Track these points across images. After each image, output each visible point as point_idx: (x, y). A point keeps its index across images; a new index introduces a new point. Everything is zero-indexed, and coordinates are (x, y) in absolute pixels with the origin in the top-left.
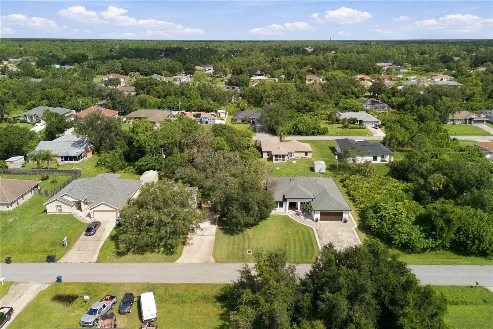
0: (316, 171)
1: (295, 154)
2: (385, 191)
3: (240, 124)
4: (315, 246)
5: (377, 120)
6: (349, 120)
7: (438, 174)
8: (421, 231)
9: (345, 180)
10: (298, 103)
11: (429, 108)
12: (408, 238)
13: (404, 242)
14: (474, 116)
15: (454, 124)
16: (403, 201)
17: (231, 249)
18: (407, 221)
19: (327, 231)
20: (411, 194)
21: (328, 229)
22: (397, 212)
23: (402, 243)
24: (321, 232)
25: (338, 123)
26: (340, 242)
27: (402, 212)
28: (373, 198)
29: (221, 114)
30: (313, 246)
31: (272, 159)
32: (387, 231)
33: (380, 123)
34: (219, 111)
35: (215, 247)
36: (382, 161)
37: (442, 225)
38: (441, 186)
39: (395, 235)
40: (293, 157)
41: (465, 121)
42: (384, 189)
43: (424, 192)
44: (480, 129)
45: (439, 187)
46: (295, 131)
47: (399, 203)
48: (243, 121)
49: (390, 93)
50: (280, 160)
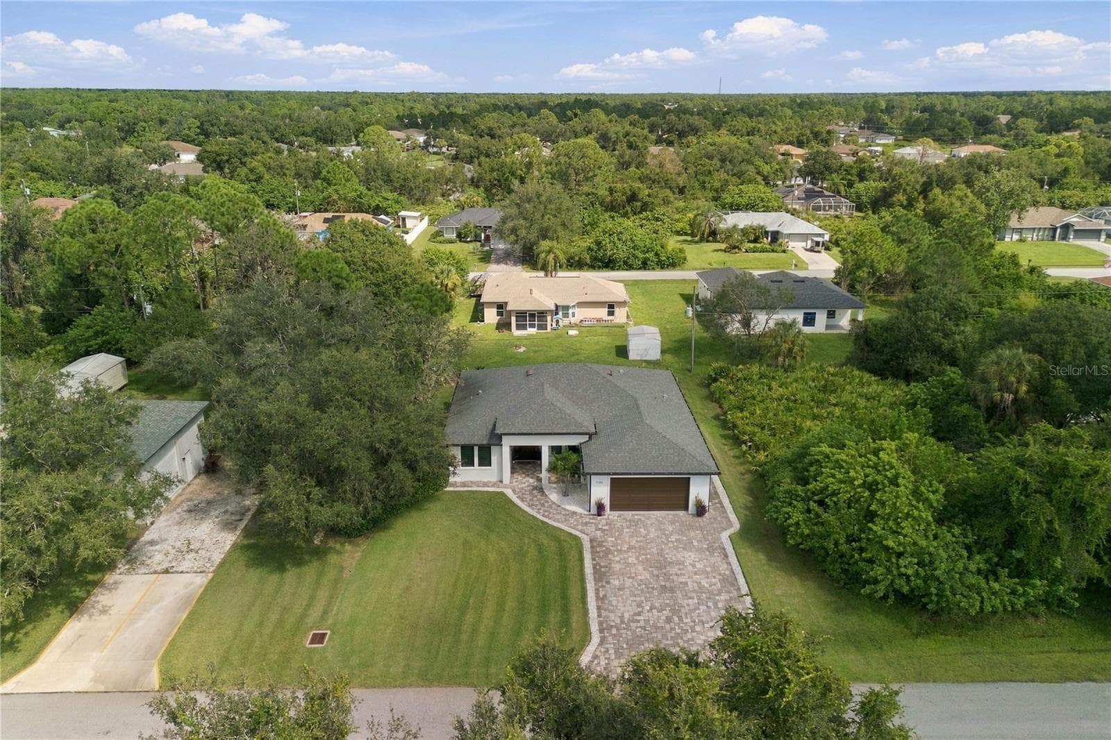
0: (633, 356)
1: (577, 310)
2: (837, 411)
3: (451, 242)
4: (575, 608)
5: (821, 231)
6: (745, 232)
7: (1010, 348)
8: (968, 548)
9: (715, 380)
10: (611, 191)
11: (958, 193)
12: (922, 573)
13: (906, 589)
14: (1074, 219)
15: (1021, 240)
16: (900, 438)
17: (249, 627)
18: (917, 508)
19: (630, 548)
20: (925, 414)
21: (633, 543)
22: (879, 478)
23: (897, 592)
24: (608, 552)
25: (715, 241)
26: (672, 590)
27: (897, 476)
28: (798, 430)
29: (407, 221)
30: (565, 609)
31: (510, 324)
32: (844, 548)
33: (827, 238)
34: (403, 213)
35: (192, 619)
36: (828, 327)
37: (1050, 522)
38: (1024, 388)
39: (871, 561)
40: (573, 320)
41: (1051, 234)
42: (835, 405)
43: (965, 409)
44: (1094, 252)
45: (1016, 392)
46: (595, 259)
47: (885, 444)
48: (459, 236)
49: (854, 171)
50: (532, 326)
